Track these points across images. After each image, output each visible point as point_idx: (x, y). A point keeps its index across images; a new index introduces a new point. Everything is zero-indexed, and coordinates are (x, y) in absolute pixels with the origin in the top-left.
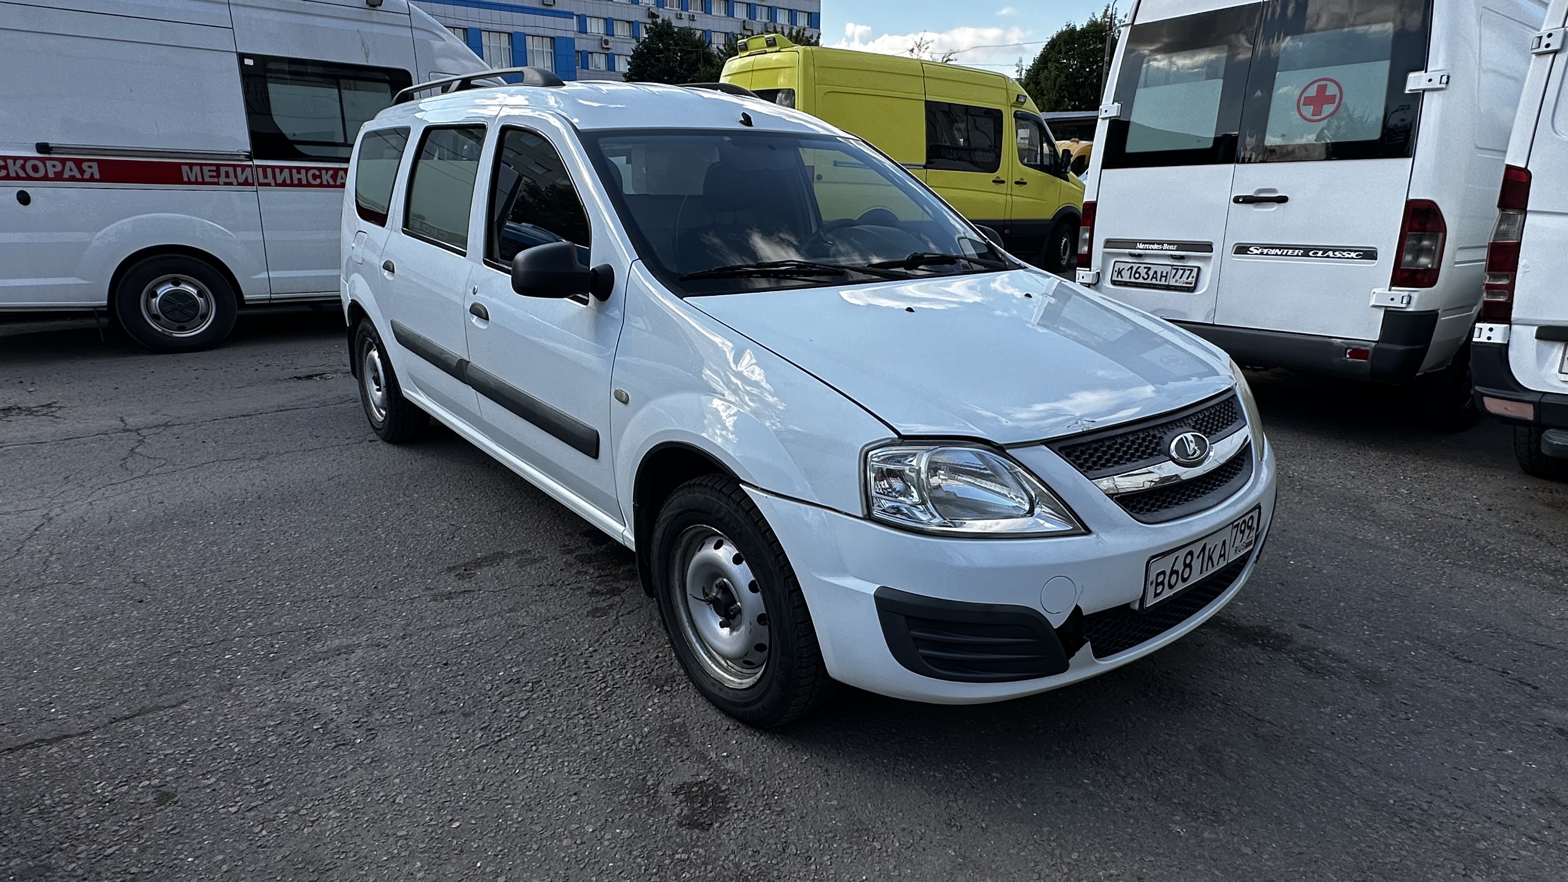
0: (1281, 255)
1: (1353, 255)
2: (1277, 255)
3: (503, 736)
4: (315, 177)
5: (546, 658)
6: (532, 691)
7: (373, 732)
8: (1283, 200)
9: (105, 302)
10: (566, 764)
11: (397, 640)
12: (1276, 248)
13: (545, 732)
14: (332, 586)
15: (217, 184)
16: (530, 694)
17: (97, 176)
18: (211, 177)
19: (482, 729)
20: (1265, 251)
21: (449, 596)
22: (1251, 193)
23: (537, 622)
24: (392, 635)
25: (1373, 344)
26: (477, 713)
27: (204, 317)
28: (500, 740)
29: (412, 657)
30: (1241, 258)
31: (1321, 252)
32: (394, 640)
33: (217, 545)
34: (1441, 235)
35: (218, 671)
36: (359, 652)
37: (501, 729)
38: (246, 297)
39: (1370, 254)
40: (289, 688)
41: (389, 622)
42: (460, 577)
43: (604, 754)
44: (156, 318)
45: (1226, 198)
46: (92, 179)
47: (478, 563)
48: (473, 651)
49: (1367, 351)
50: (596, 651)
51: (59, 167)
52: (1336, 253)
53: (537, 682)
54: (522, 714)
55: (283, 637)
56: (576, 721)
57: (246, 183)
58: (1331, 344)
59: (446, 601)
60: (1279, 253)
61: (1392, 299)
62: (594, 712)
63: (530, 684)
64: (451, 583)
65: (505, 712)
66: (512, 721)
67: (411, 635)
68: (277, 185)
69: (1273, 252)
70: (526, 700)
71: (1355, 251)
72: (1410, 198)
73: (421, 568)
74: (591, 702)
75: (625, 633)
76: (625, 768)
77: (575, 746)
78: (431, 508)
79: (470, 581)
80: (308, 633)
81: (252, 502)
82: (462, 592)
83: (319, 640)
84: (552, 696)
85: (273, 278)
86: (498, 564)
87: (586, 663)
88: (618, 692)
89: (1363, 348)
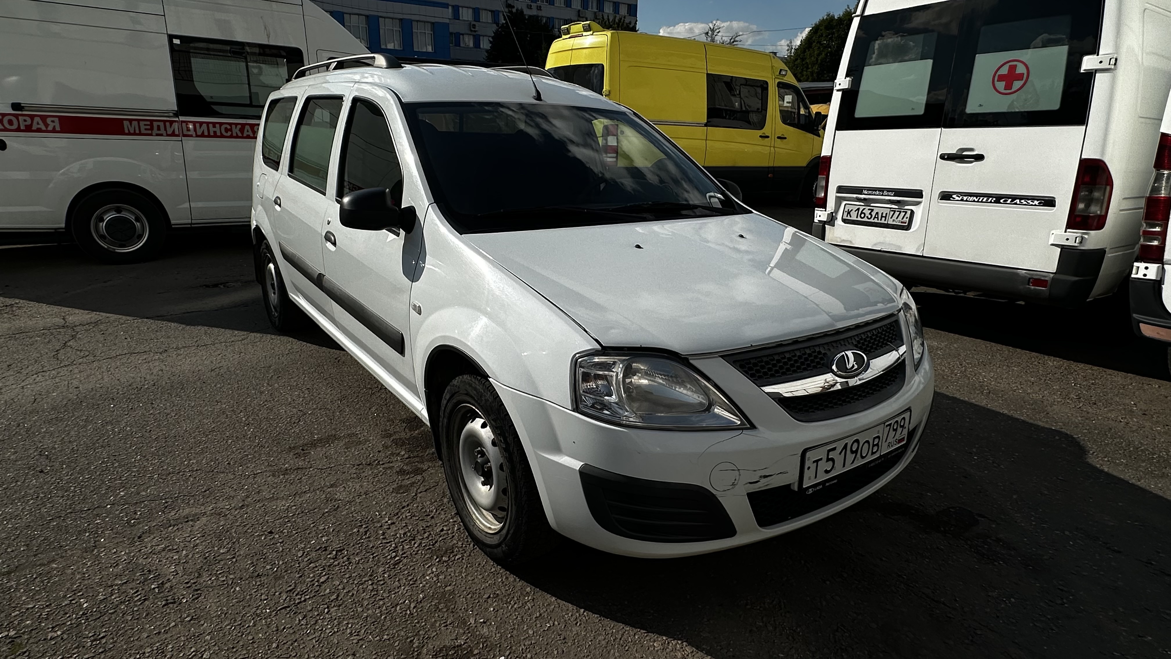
0: (978, 201)
1: (1036, 202)
2: (974, 201)
3: (303, 599)
4: (227, 130)
5: (352, 529)
6: (335, 558)
7: (199, 592)
8: (980, 158)
9: (63, 225)
10: (350, 626)
11: (236, 510)
12: (974, 196)
13: (338, 596)
14: (195, 461)
15: (151, 135)
16: (333, 561)
17: (58, 128)
18: (146, 129)
19: (287, 592)
20: (965, 198)
21: (286, 472)
22: (954, 151)
23: (351, 497)
24: (233, 505)
25: (1052, 275)
26: (286, 577)
27: (140, 237)
28: (300, 602)
29: (245, 526)
30: (945, 204)
31: (1010, 200)
32: (234, 510)
33: (112, 424)
34: (1108, 188)
35: (87, 534)
36: (204, 519)
37: (303, 593)
38: (173, 222)
39: (1049, 202)
40: (140, 550)
41: (232, 494)
42: (297, 455)
43: (383, 617)
44: (102, 237)
45: (934, 156)
46: (54, 131)
47: (314, 444)
48: (295, 521)
49: (1047, 281)
50: (393, 523)
51: (29, 122)
52: (1022, 201)
53: (341, 551)
54: (321, 580)
55: (146, 506)
56: (365, 586)
57: (173, 134)
58: (1017, 274)
59: (281, 477)
60: (976, 200)
61: (1067, 239)
62: (382, 578)
63: (334, 553)
64: (290, 461)
65: (309, 577)
66: (314, 584)
67: (248, 506)
68: (197, 136)
69: (971, 199)
70: (329, 566)
71: (1038, 200)
72: (1083, 157)
73: (268, 447)
74: (381, 570)
75: (420, 508)
76: (397, 632)
77: (360, 609)
78: (287, 396)
79: (304, 460)
80: (166, 502)
81: (148, 388)
82: (295, 469)
83: (173, 509)
84: (350, 563)
85: (193, 207)
86: (330, 446)
87: (383, 534)
88: (405, 561)
89: (1043, 278)
